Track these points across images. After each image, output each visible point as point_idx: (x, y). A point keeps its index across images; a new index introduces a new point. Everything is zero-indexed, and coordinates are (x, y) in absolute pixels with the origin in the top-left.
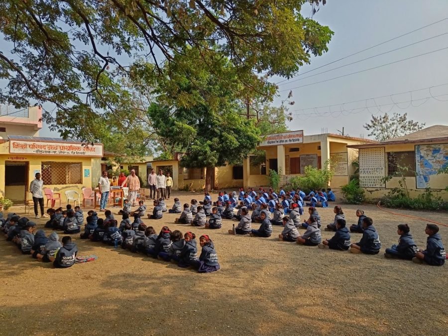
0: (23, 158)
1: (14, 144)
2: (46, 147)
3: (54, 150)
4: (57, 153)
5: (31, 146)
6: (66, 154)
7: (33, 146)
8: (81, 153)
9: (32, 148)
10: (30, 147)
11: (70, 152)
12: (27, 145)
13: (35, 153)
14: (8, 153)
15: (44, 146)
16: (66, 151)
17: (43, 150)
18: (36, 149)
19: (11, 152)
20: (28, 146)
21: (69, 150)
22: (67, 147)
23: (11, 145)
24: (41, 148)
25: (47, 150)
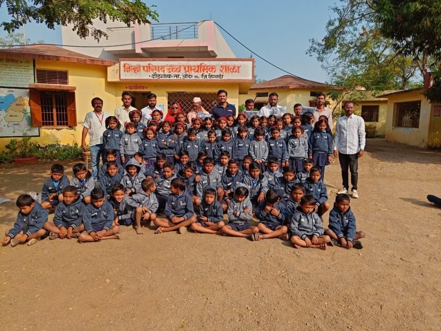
0: (143, 87)
1: (124, 66)
2: (166, 69)
3: (176, 73)
4: (181, 77)
5: (146, 68)
6: (193, 78)
7: (149, 68)
8: (217, 76)
9: (147, 70)
10: (144, 69)
11: (199, 74)
12: (140, 67)
13: (151, 78)
14: (119, 80)
15: (163, 67)
16: (193, 73)
17: (161, 73)
18: (151, 73)
19: (122, 78)
20: (142, 68)
21: (197, 71)
22: (194, 66)
23: (122, 68)
24: (159, 70)
25: (167, 73)
